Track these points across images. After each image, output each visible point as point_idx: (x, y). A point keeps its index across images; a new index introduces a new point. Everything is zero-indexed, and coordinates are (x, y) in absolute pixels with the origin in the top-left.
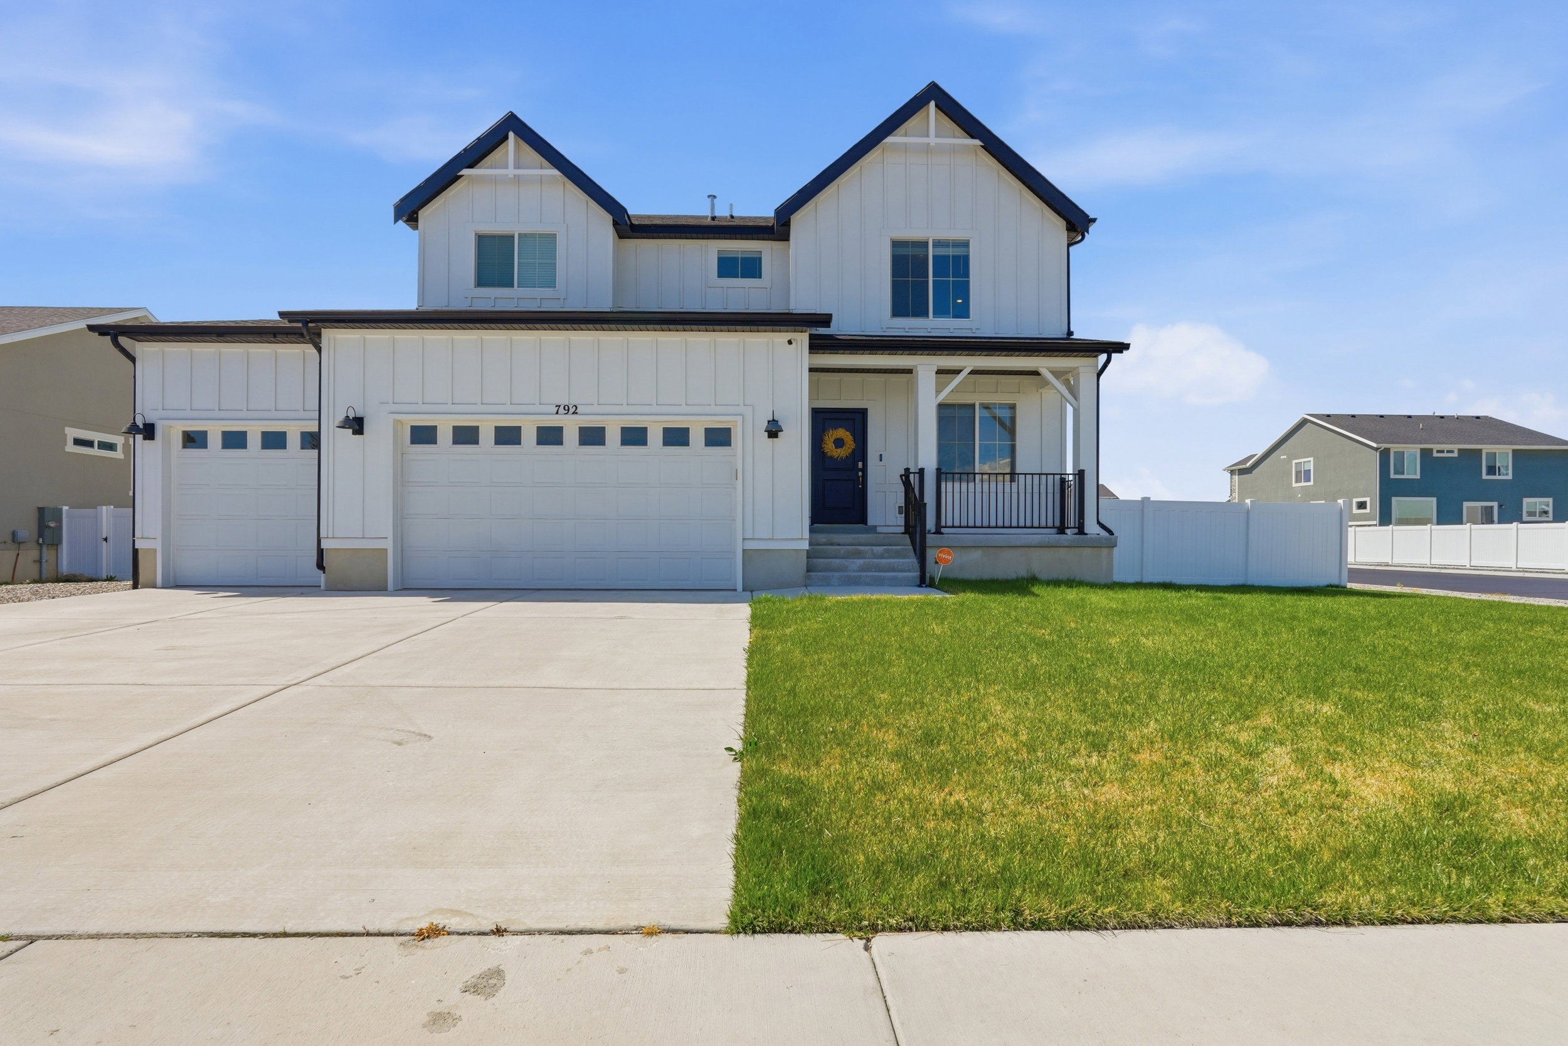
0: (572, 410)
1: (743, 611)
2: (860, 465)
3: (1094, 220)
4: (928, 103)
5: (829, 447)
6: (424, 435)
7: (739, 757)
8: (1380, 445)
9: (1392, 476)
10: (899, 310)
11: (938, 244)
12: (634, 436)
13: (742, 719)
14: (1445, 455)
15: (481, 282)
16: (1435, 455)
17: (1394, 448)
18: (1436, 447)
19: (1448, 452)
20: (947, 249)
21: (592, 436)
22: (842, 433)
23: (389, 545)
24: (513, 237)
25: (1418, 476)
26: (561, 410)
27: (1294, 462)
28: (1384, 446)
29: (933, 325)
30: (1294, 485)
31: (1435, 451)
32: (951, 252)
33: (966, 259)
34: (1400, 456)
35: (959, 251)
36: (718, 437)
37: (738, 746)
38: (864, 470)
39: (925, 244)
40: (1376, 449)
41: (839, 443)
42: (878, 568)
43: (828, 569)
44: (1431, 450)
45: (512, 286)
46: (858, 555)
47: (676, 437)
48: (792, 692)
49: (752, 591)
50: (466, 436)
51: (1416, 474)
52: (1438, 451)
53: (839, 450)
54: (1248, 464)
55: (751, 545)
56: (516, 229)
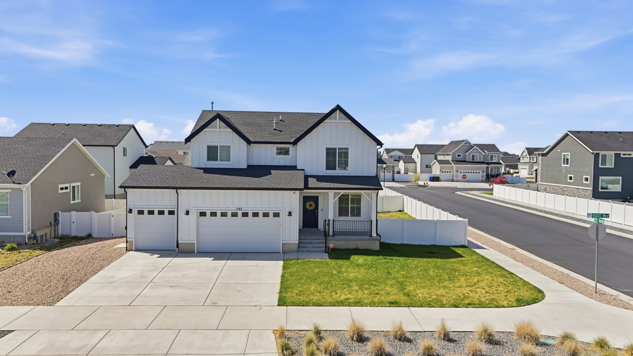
0: (241, 209)
1: (281, 263)
2: (317, 211)
3: (383, 144)
4: (337, 110)
5: (308, 207)
6: (203, 214)
7: (279, 293)
8: (594, 152)
9: (600, 166)
10: (328, 168)
11: (339, 149)
12: (256, 215)
13: (279, 289)
14: (627, 156)
15: (208, 160)
16: (622, 156)
17: (601, 153)
18: (622, 153)
19: (629, 155)
20: (341, 150)
21: (245, 215)
22: (311, 203)
23: (195, 242)
24: (218, 146)
25: (613, 167)
26: (238, 209)
27: (563, 154)
28: (595, 152)
29: (338, 172)
30: (563, 165)
31: (622, 155)
32: (343, 151)
33: (347, 153)
34: (604, 157)
35: (346, 151)
36: (276, 215)
37: (279, 292)
38: (318, 213)
39: (336, 149)
40: (593, 153)
41: (311, 205)
42: (316, 247)
43: (304, 247)
44: (620, 154)
45: (218, 160)
46: (311, 243)
47: (266, 215)
48: (286, 285)
49: (284, 253)
50: (214, 214)
51: (612, 165)
52: (624, 155)
53: (311, 208)
54: (545, 152)
55: (284, 242)
56: (219, 145)
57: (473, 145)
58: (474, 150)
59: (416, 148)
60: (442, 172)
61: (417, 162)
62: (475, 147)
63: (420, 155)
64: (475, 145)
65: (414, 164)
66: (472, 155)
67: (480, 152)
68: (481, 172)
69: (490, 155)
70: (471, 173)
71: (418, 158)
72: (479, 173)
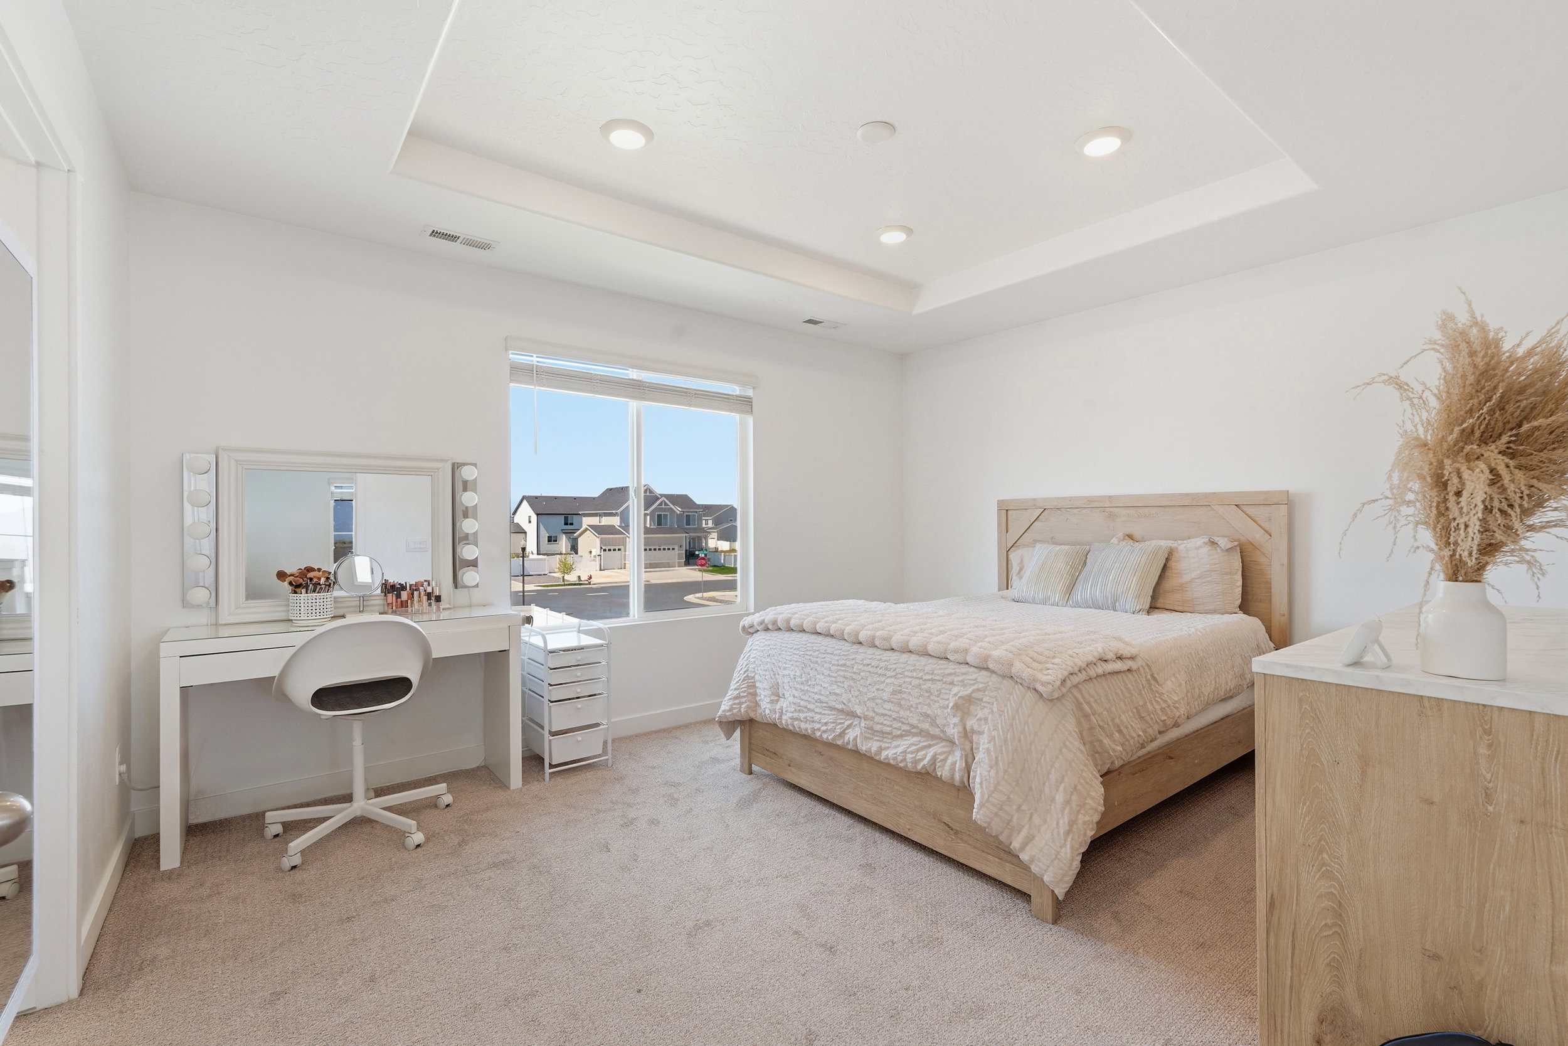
57: (659, 496)
58: (661, 504)
59: (525, 502)
60: (605, 550)
61: (526, 531)
62: (663, 498)
63: (534, 518)
64: (662, 495)
65: (523, 535)
66: (658, 515)
67: (671, 508)
68: (676, 548)
69: (685, 514)
70: (659, 549)
71: (530, 522)
72: (673, 549)
